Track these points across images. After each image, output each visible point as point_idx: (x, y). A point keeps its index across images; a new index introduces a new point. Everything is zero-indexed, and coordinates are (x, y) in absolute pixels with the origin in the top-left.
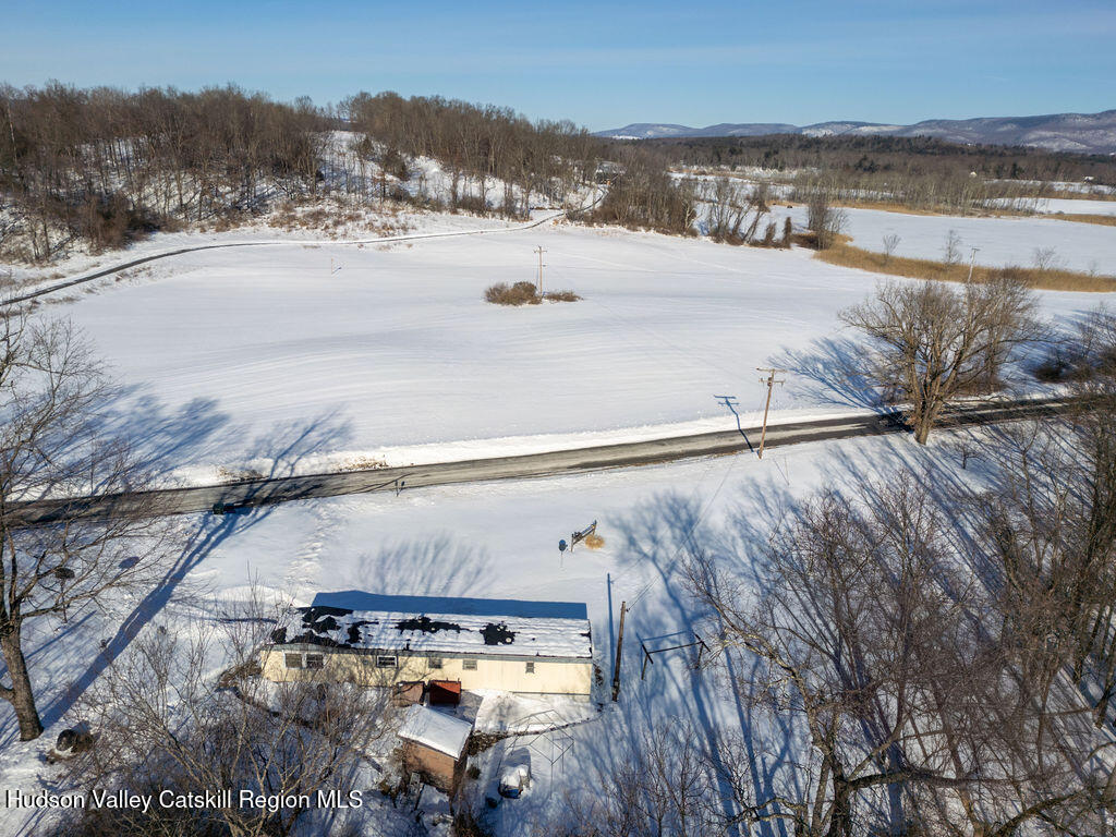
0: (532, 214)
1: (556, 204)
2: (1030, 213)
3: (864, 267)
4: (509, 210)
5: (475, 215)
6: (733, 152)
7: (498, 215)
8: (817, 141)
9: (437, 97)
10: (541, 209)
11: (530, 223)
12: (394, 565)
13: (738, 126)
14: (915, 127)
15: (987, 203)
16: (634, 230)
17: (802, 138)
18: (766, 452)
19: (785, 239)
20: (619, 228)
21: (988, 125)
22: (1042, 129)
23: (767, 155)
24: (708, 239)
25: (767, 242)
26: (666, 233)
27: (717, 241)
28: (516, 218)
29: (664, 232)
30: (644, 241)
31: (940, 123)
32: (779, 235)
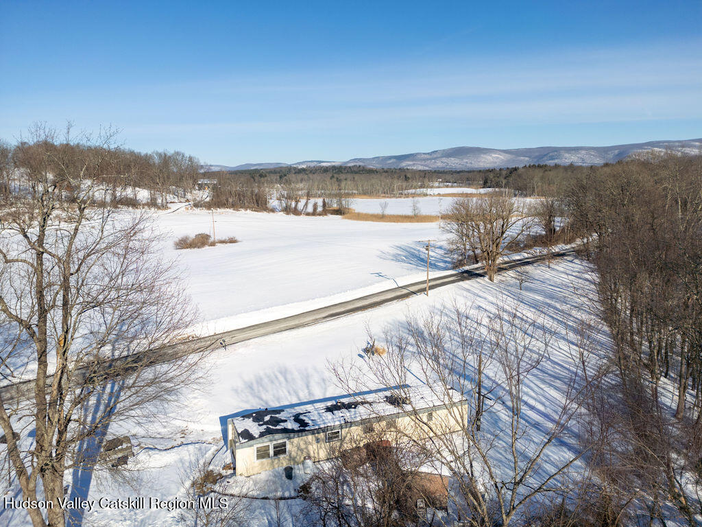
0: (169, 205)
1: (183, 200)
2: (426, 195)
3: (373, 221)
4: (152, 203)
5: (130, 208)
6: (261, 176)
7: (146, 207)
8: (303, 170)
9: (78, 144)
10: (173, 202)
11: (169, 211)
12: (261, 388)
13: (255, 165)
14: (348, 162)
15: (406, 192)
16: (238, 210)
17: (295, 168)
18: (430, 292)
19: (323, 210)
20: (228, 210)
21: (382, 160)
22: (409, 161)
23: (281, 177)
24: (282, 213)
25: (314, 213)
26: (257, 211)
27: (288, 214)
28: (159, 208)
29: (255, 211)
30: (246, 216)
31: (360, 160)
32: (320, 209)
